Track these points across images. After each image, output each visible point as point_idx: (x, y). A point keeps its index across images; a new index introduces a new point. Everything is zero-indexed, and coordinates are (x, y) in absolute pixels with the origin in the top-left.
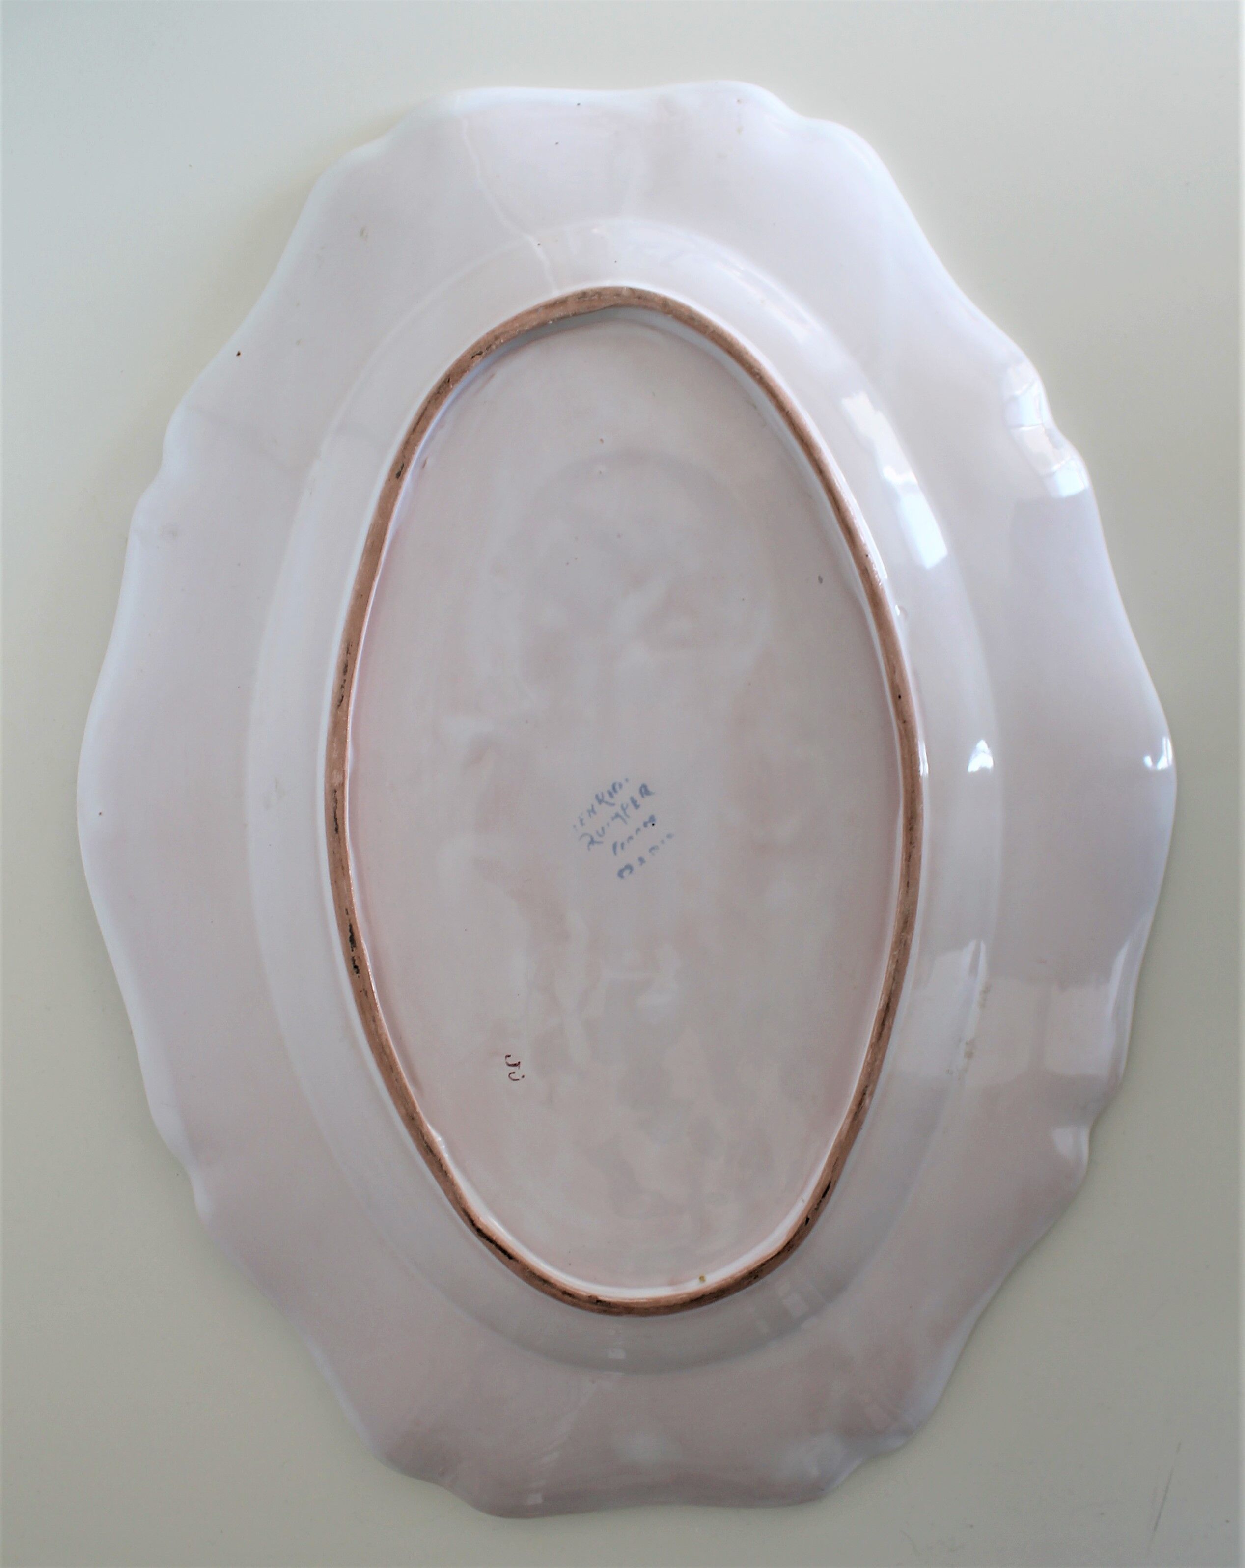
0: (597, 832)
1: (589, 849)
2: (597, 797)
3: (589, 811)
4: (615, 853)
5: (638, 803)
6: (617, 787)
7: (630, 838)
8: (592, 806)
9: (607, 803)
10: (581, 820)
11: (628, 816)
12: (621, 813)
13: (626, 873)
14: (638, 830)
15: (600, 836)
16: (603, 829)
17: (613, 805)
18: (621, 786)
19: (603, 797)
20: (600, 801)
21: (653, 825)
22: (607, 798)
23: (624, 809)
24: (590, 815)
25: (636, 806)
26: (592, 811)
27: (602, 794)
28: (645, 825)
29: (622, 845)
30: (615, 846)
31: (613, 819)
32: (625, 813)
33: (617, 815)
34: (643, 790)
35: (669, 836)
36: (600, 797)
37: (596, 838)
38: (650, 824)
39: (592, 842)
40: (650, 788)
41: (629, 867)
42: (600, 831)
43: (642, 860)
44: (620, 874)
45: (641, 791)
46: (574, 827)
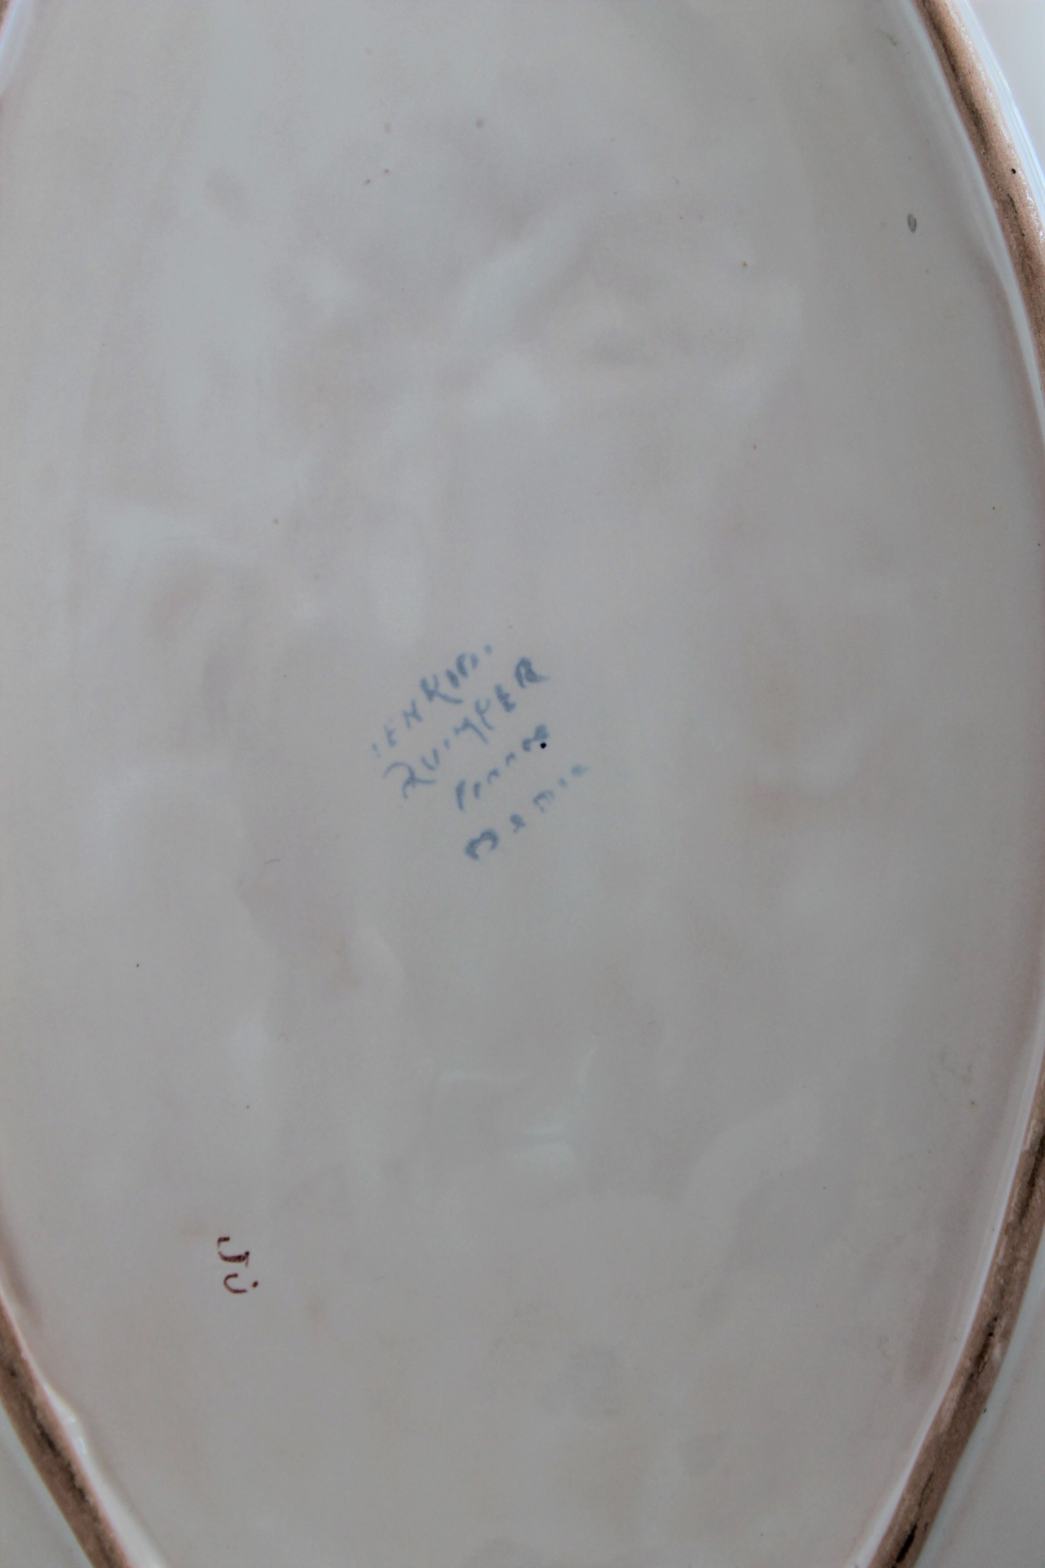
0: (424, 760)
1: (405, 796)
2: (424, 684)
3: (406, 715)
4: (461, 806)
5: (511, 700)
6: (467, 664)
7: (495, 773)
8: (413, 704)
9: (445, 698)
10: (390, 734)
11: (490, 728)
12: (475, 719)
13: (484, 848)
14: (511, 757)
15: (431, 768)
16: (435, 753)
17: (458, 702)
18: (475, 661)
19: (437, 685)
20: (430, 695)
21: (543, 746)
22: (445, 687)
23: (480, 712)
24: (408, 725)
25: (509, 707)
26: (414, 714)
27: (435, 678)
28: (526, 745)
29: (477, 787)
30: (460, 791)
31: (457, 731)
32: (484, 720)
33: (467, 725)
34: (523, 671)
35: (577, 771)
36: (431, 685)
37: (422, 773)
38: (536, 745)
39: (412, 780)
40: (537, 668)
41: (490, 836)
42: (431, 761)
43: (517, 821)
44: (471, 849)
45: (518, 675)
46: (375, 747)
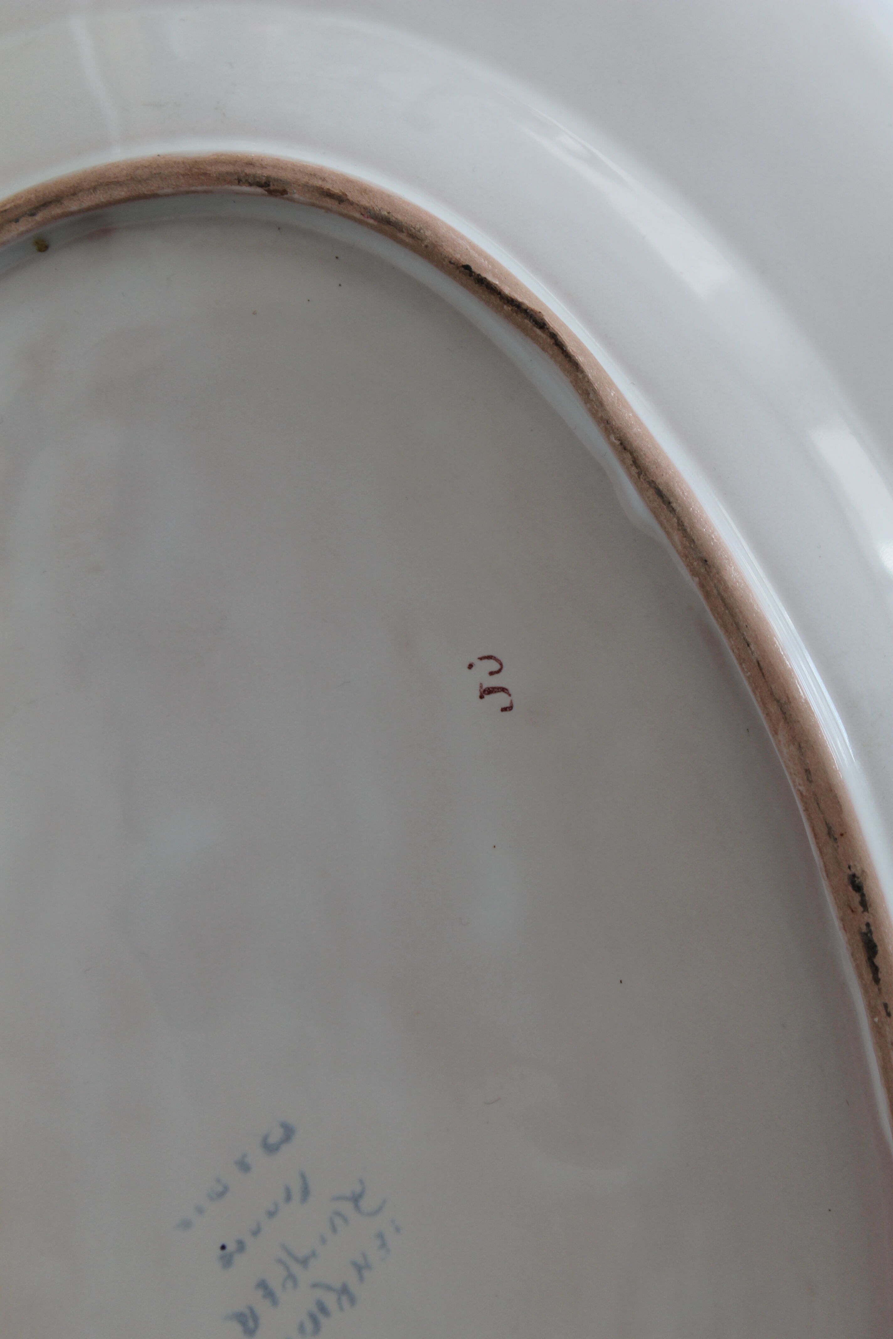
0: (346, 1220)
1: (361, 1182)
2: (353, 1300)
3: (368, 1266)
4: (303, 1177)
5: (260, 1293)
6: (309, 1326)
7: (271, 1214)
8: (361, 1278)
9: (329, 1288)
10: (383, 1245)
11: (280, 1261)
12: (296, 1269)
13: (276, 1135)
14: (256, 1232)
15: (338, 1214)
16: (334, 1229)
17: (315, 1285)
18: (302, 1329)
19: (339, 1301)
20: (344, 1290)
21: (223, 1247)
22: (330, 1300)
23: (291, 1277)
24: (364, 1256)
25: (263, 1285)
26: (360, 1268)
27: (341, 1308)
28: (241, 1246)
29: (288, 1198)
30: (306, 1192)
31: (314, 1254)
32: (287, 1268)
33: (304, 1262)
34: (251, 1324)
35: (186, 1225)
36: (344, 1299)
37: (347, 1208)
38: (231, 1247)
39: (356, 1199)
40: (237, 1328)
41: (270, 1148)
42: (338, 1221)
43: (244, 1166)
44: (288, 1133)
45: (256, 1319)
46: (398, 1230)
